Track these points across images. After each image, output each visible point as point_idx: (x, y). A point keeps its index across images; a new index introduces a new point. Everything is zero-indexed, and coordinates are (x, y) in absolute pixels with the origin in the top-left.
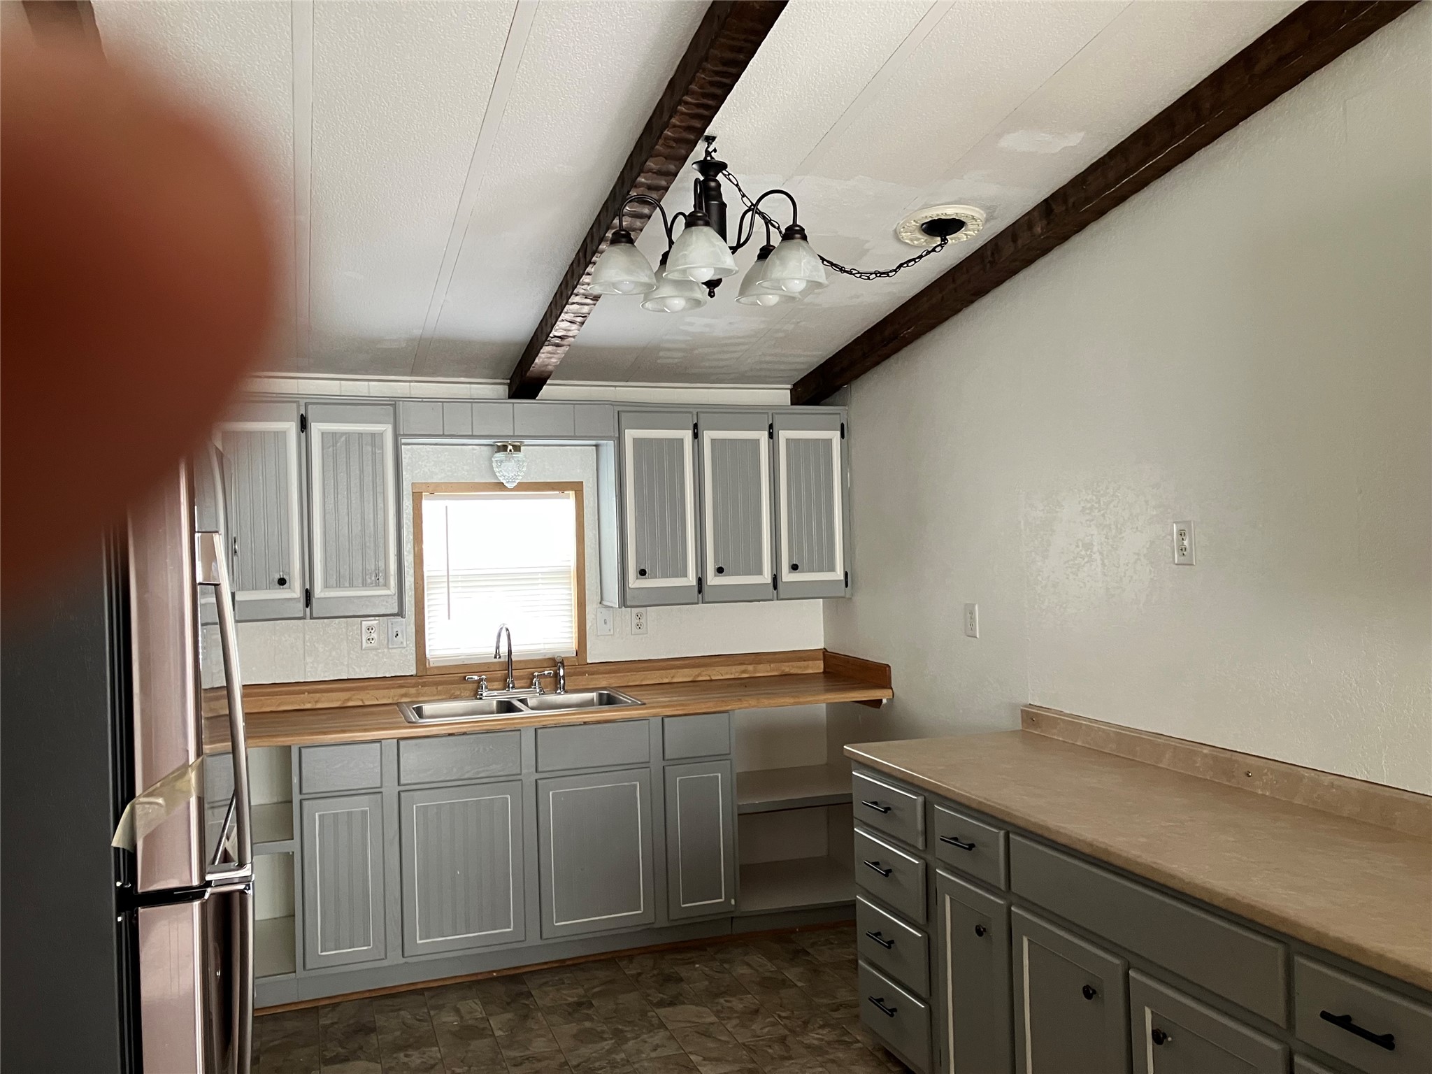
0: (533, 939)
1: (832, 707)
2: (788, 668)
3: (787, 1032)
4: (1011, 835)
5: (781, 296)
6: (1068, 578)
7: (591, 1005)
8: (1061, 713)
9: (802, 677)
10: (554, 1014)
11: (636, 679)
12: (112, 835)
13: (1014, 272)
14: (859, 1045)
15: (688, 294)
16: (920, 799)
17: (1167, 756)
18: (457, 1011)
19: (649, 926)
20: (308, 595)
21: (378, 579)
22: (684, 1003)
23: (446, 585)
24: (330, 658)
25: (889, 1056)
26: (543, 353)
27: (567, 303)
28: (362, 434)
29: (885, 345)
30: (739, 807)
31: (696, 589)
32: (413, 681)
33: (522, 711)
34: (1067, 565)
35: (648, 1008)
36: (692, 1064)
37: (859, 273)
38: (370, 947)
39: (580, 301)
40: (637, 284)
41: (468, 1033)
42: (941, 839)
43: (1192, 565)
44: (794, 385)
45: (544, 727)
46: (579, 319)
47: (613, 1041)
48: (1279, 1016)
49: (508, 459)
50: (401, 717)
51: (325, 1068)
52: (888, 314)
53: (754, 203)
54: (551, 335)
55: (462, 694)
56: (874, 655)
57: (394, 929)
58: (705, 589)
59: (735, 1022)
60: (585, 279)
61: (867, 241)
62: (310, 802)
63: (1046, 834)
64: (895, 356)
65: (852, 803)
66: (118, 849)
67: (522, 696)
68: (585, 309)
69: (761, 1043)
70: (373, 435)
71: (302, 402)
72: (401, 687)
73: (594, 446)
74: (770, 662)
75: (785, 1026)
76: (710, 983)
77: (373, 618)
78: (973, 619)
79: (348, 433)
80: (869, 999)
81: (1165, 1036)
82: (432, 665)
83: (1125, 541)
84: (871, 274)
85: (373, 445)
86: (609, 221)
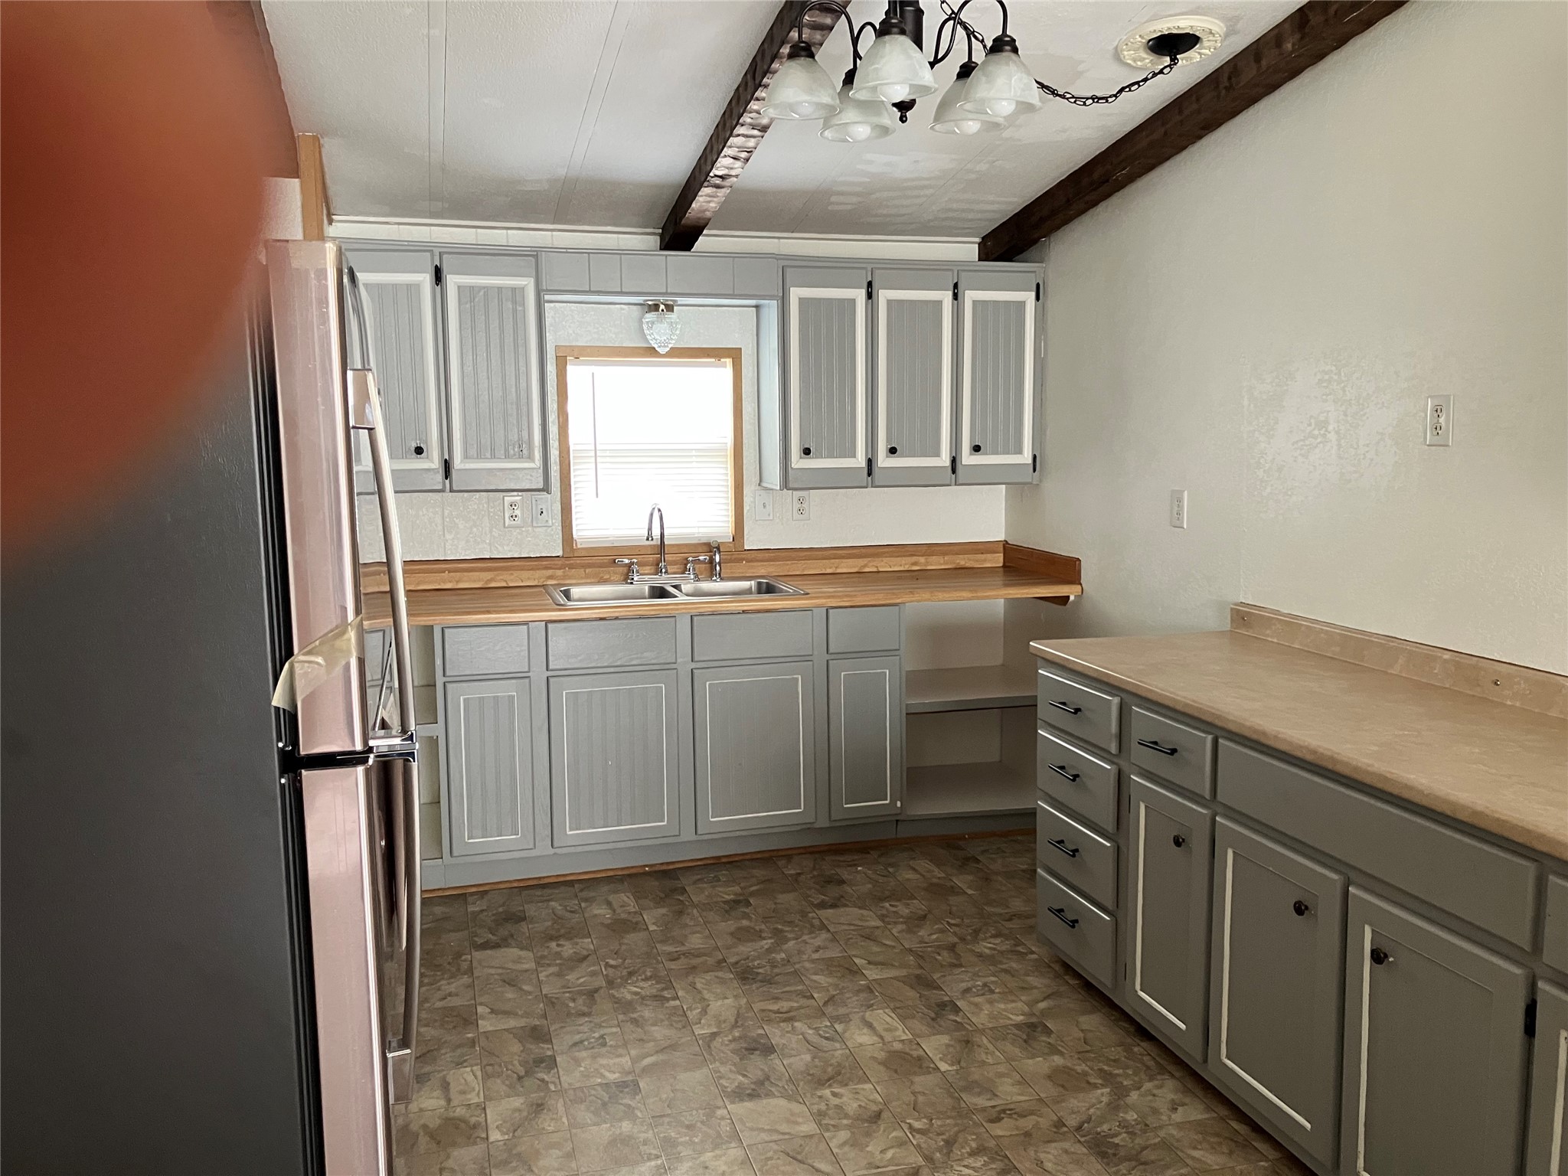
0: (688, 835)
1: (1012, 603)
2: (963, 561)
3: (956, 940)
4: (1221, 741)
5: (983, 122)
6: (1295, 461)
7: (748, 904)
8: (1277, 612)
9: (979, 570)
10: (710, 910)
11: (798, 568)
12: (272, 693)
13: (1254, 100)
14: (1034, 956)
15: (875, 120)
16: (1116, 700)
17: (1400, 661)
18: (609, 904)
19: (809, 826)
20: (447, 466)
21: (522, 451)
22: (846, 906)
23: (593, 460)
24: (471, 536)
25: (1068, 968)
26: (701, 196)
27: (731, 135)
28: (501, 288)
29: (1094, 190)
30: (907, 705)
31: (866, 472)
32: (559, 562)
33: (676, 597)
34: (1296, 446)
35: (809, 909)
36: (855, 968)
37: (1073, 97)
38: (518, 836)
39: (746, 133)
40: (820, 106)
41: (621, 927)
42: (1139, 743)
43: (1448, 446)
44: (983, 238)
45: (701, 615)
46: (744, 155)
47: (773, 941)
48: (1524, 940)
49: (660, 320)
50: (549, 600)
51: (477, 953)
52: (1097, 153)
53: (956, 11)
54: (711, 174)
55: (612, 578)
56: (1062, 548)
57: (543, 819)
58: (875, 471)
59: (900, 927)
60: (754, 105)
61: (1083, 62)
62: (454, 685)
63: (1263, 740)
64: (1103, 204)
65: (1036, 706)
66: (279, 708)
67: (677, 582)
68: (751, 143)
69: (929, 949)
70: (514, 289)
71: (437, 251)
72: (547, 568)
73: (753, 307)
74: (944, 554)
75: (955, 934)
76: (874, 886)
77: (515, 493)
78: (1180, 507)
79: (487, 287)
80: (1049, 909)
81: (1386, 956)
82: (579, 546)
83: (1368, 418)
84: (1087, 99)
85: (514, 302)
86: (785, 34)
